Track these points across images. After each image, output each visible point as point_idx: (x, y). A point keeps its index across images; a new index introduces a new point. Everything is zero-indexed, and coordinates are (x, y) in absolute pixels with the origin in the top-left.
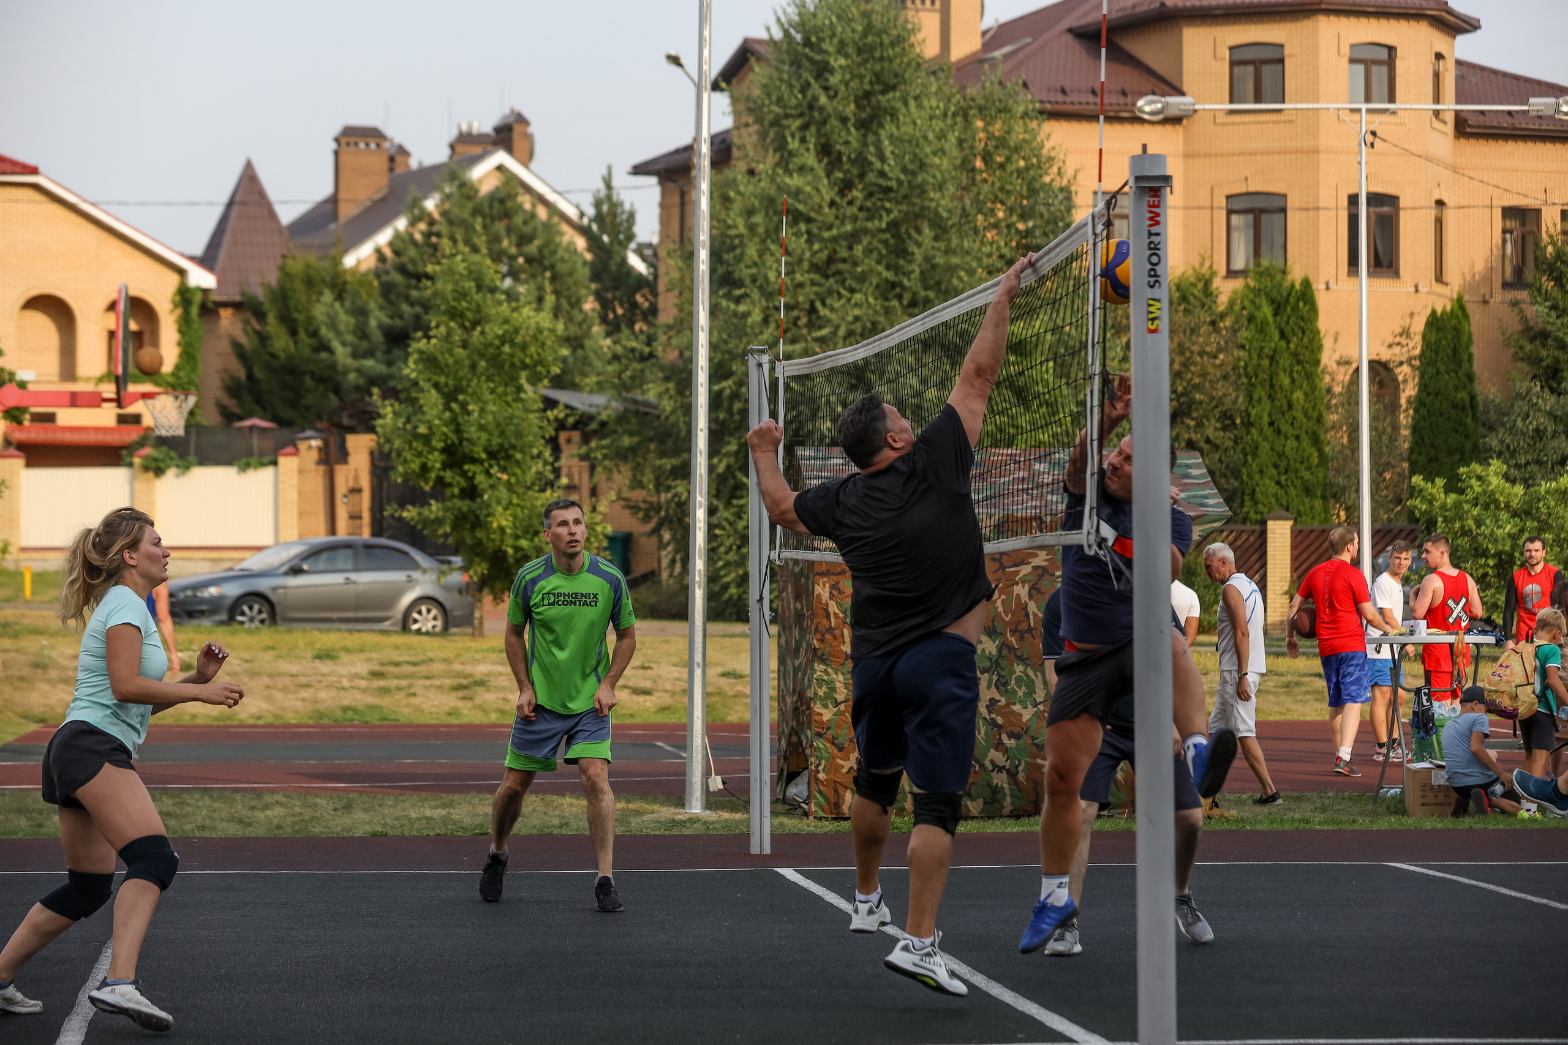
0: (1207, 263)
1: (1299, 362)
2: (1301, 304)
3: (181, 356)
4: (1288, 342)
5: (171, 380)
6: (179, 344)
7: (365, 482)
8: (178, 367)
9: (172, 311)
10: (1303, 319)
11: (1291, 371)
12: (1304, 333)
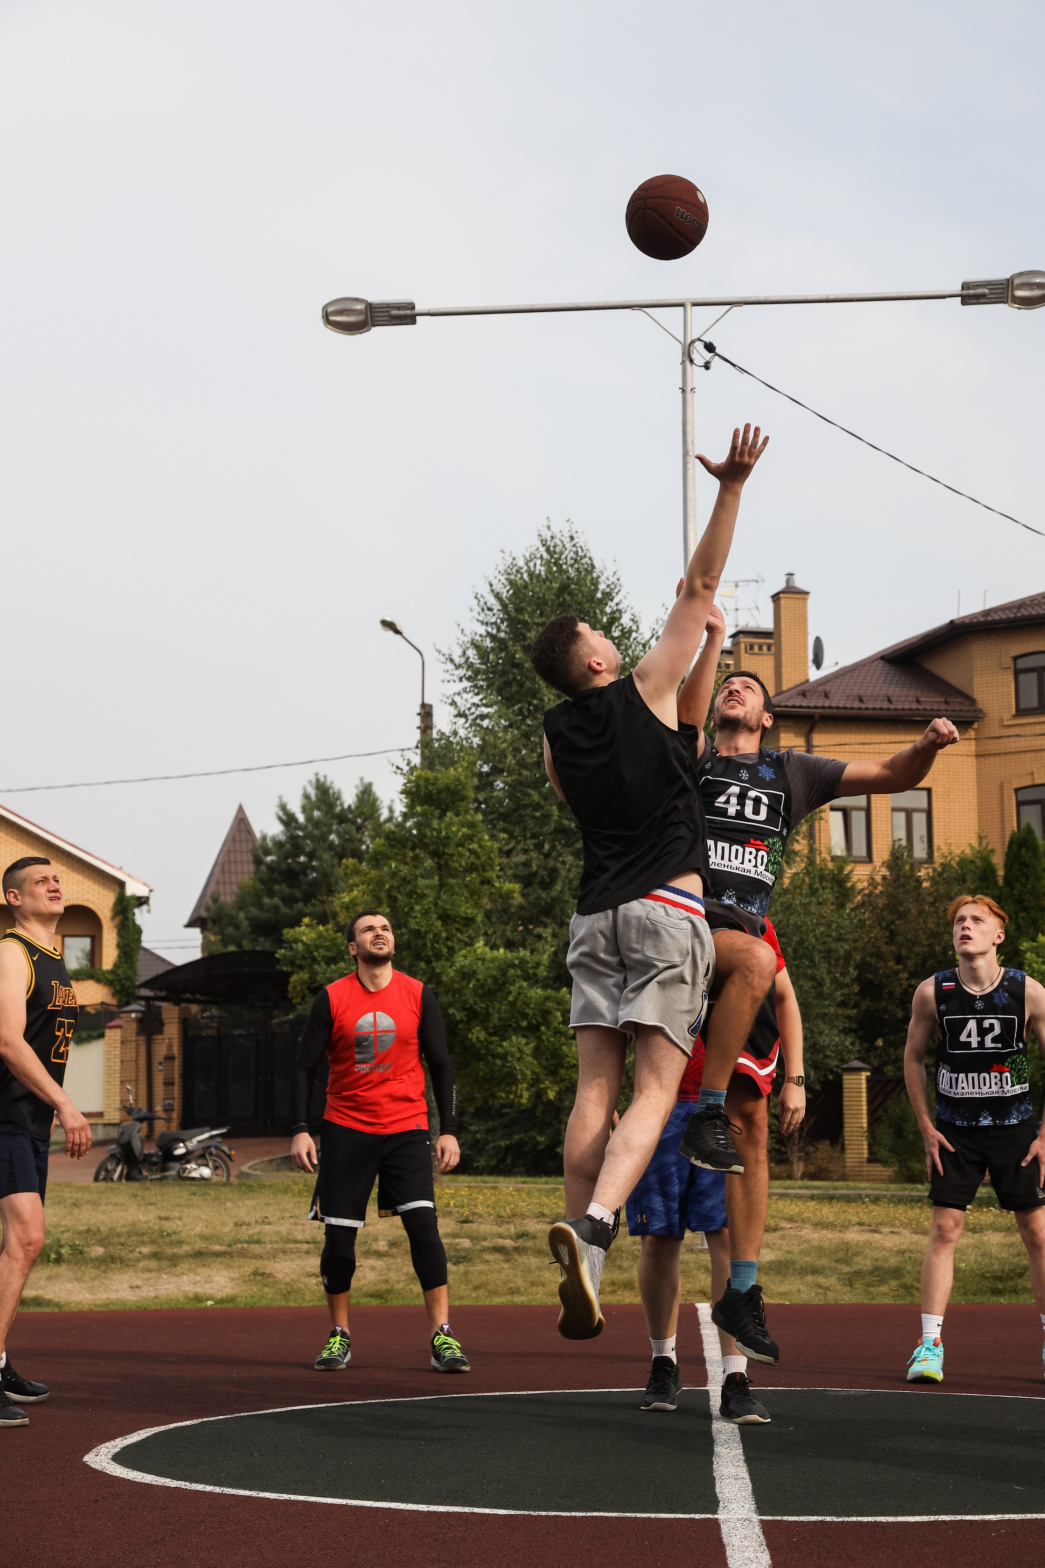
0: (985, 841)
1: (1025, 909)
2: (1023, 851)
3: (119, 956)
4: (1013, 889)
5: (110, 977)
6: (118, 946)
7: (176, 1050)
8: (116, 966)
9: (113, 918)
10: (1027, 866)
11: (1017, 917)
12: (1027, 879)
